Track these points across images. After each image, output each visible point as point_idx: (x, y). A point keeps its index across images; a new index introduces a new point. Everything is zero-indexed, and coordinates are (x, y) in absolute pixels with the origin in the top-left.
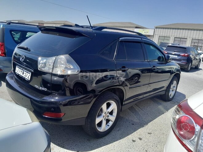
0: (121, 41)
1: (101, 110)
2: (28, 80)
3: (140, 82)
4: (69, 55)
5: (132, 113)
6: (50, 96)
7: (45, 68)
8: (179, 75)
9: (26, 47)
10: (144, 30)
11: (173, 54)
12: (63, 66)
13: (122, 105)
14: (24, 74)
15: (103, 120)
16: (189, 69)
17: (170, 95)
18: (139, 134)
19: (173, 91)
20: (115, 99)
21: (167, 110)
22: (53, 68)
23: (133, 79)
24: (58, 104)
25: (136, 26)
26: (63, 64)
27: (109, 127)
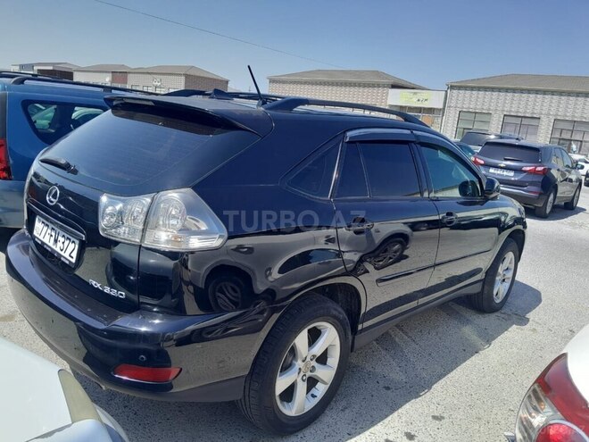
0: (353, 142)
1: (293, 351)
2: (70, 262)
3: (406, 257)
4: (194, 188)
5: (383, 352)
6: (134, 314)
7: (122, 230)
8: (521, 235)
9: (63, 162)
10: (415, 93)
11: (502, 165)
12: (173, 222)
13: (354, 331)
14: (60, 244)
15: (299, 380)
16: (548, 210)
17: (495, 293)
18: (406, 422)
19: (504, 280)
20: (335, 317)
21: (489, 342)
22: (144, 230)
23: (386, 251)
24: (160, 339)
25: (391, 82)
26: (174, 217)
27: (316, 401)
